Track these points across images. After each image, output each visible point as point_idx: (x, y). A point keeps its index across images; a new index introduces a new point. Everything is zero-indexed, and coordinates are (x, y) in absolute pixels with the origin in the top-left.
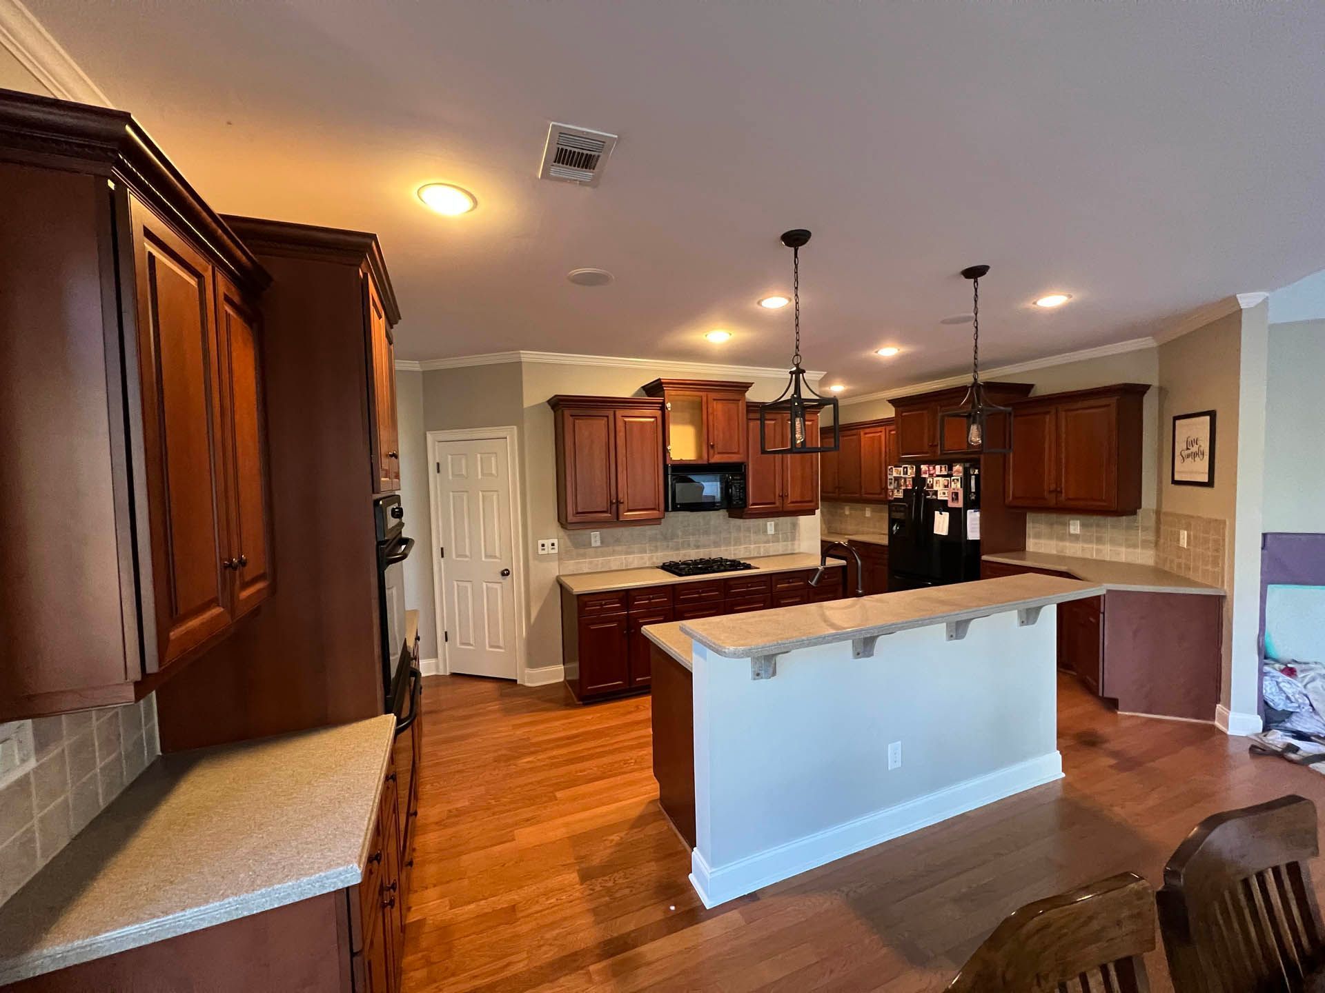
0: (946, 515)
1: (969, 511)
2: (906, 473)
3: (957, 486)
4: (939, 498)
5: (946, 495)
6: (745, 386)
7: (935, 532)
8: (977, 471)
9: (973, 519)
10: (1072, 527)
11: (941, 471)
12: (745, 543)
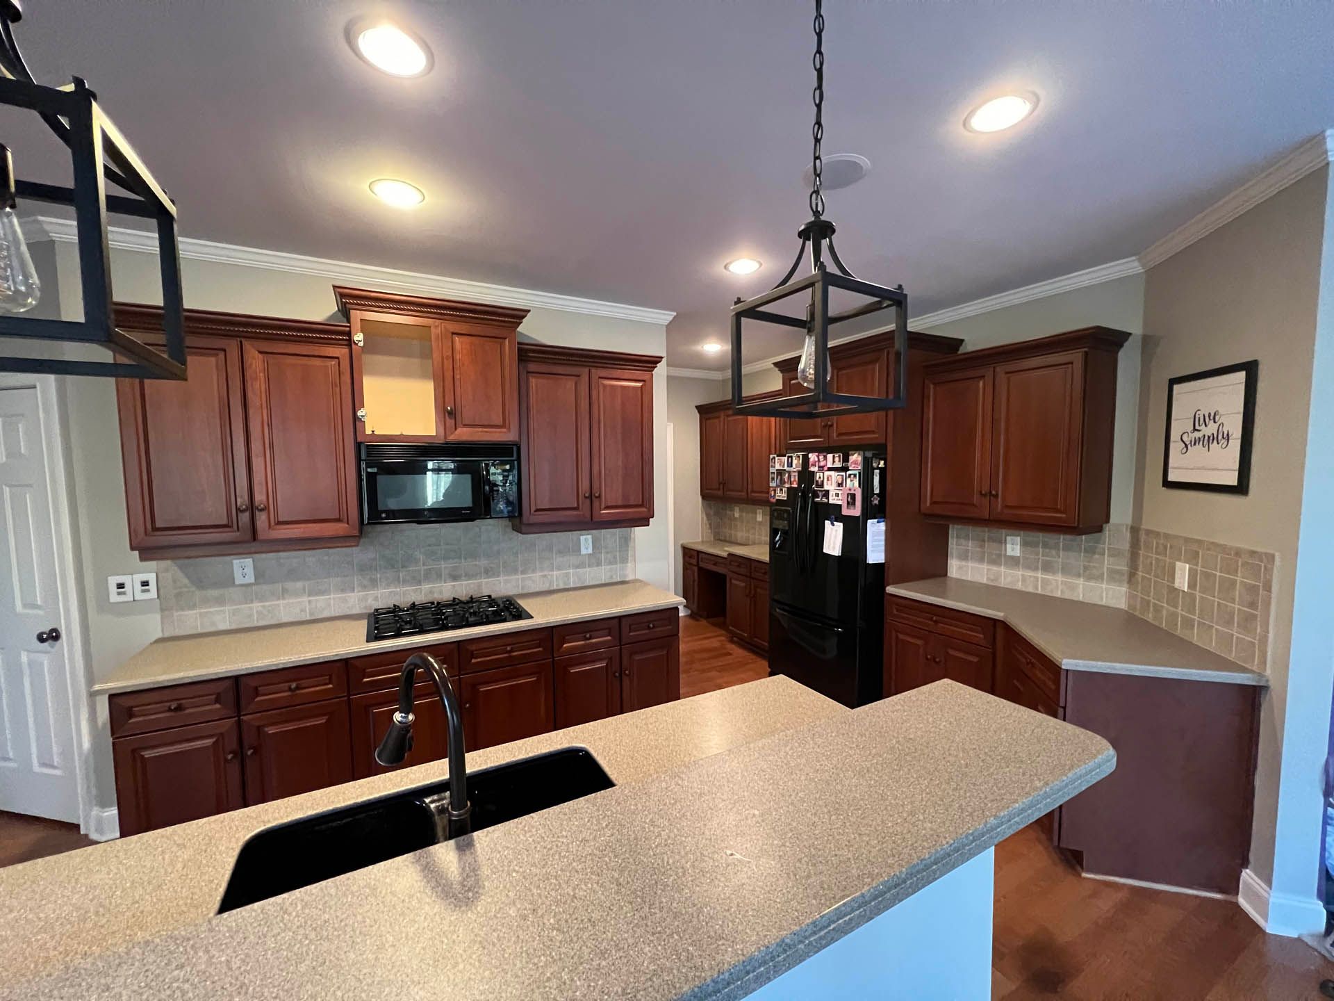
0: (839, 526)
1: (870, 522)
2: (790, 465)
3: (854, 484)
4: (831, 502)
5: (840, 497)
6: (517, 315)
7: (825, 551)
8: (882, 462)
9: (876, 532)
10: (1009, 546)
11: (834, 462)
12: (542, 570)
